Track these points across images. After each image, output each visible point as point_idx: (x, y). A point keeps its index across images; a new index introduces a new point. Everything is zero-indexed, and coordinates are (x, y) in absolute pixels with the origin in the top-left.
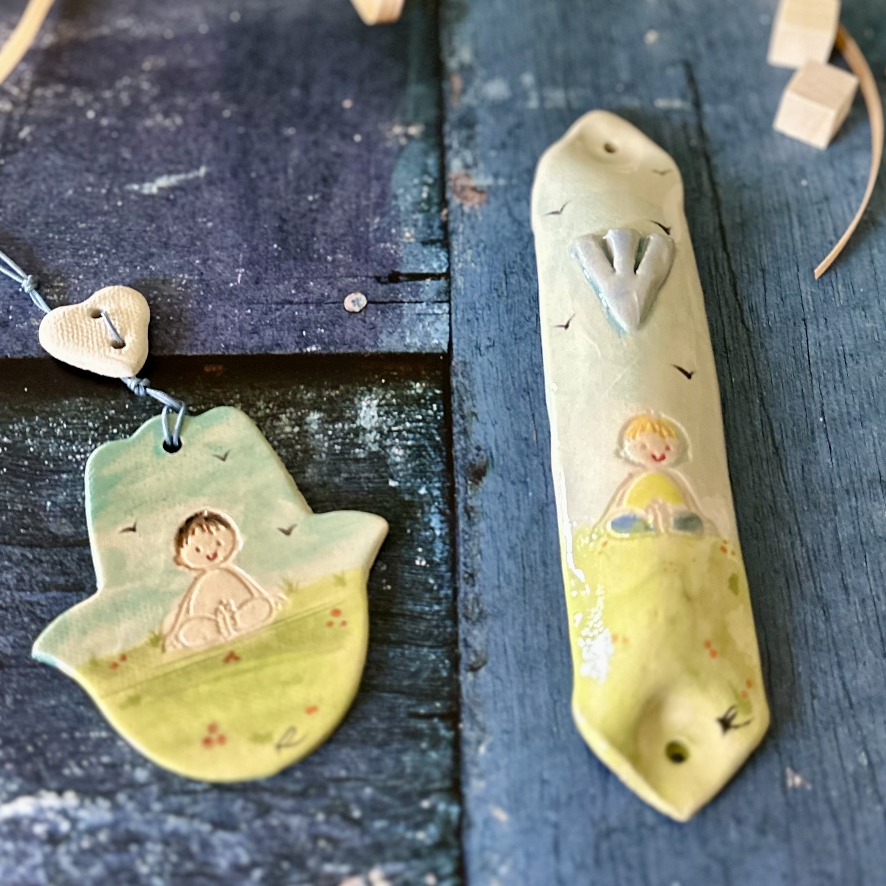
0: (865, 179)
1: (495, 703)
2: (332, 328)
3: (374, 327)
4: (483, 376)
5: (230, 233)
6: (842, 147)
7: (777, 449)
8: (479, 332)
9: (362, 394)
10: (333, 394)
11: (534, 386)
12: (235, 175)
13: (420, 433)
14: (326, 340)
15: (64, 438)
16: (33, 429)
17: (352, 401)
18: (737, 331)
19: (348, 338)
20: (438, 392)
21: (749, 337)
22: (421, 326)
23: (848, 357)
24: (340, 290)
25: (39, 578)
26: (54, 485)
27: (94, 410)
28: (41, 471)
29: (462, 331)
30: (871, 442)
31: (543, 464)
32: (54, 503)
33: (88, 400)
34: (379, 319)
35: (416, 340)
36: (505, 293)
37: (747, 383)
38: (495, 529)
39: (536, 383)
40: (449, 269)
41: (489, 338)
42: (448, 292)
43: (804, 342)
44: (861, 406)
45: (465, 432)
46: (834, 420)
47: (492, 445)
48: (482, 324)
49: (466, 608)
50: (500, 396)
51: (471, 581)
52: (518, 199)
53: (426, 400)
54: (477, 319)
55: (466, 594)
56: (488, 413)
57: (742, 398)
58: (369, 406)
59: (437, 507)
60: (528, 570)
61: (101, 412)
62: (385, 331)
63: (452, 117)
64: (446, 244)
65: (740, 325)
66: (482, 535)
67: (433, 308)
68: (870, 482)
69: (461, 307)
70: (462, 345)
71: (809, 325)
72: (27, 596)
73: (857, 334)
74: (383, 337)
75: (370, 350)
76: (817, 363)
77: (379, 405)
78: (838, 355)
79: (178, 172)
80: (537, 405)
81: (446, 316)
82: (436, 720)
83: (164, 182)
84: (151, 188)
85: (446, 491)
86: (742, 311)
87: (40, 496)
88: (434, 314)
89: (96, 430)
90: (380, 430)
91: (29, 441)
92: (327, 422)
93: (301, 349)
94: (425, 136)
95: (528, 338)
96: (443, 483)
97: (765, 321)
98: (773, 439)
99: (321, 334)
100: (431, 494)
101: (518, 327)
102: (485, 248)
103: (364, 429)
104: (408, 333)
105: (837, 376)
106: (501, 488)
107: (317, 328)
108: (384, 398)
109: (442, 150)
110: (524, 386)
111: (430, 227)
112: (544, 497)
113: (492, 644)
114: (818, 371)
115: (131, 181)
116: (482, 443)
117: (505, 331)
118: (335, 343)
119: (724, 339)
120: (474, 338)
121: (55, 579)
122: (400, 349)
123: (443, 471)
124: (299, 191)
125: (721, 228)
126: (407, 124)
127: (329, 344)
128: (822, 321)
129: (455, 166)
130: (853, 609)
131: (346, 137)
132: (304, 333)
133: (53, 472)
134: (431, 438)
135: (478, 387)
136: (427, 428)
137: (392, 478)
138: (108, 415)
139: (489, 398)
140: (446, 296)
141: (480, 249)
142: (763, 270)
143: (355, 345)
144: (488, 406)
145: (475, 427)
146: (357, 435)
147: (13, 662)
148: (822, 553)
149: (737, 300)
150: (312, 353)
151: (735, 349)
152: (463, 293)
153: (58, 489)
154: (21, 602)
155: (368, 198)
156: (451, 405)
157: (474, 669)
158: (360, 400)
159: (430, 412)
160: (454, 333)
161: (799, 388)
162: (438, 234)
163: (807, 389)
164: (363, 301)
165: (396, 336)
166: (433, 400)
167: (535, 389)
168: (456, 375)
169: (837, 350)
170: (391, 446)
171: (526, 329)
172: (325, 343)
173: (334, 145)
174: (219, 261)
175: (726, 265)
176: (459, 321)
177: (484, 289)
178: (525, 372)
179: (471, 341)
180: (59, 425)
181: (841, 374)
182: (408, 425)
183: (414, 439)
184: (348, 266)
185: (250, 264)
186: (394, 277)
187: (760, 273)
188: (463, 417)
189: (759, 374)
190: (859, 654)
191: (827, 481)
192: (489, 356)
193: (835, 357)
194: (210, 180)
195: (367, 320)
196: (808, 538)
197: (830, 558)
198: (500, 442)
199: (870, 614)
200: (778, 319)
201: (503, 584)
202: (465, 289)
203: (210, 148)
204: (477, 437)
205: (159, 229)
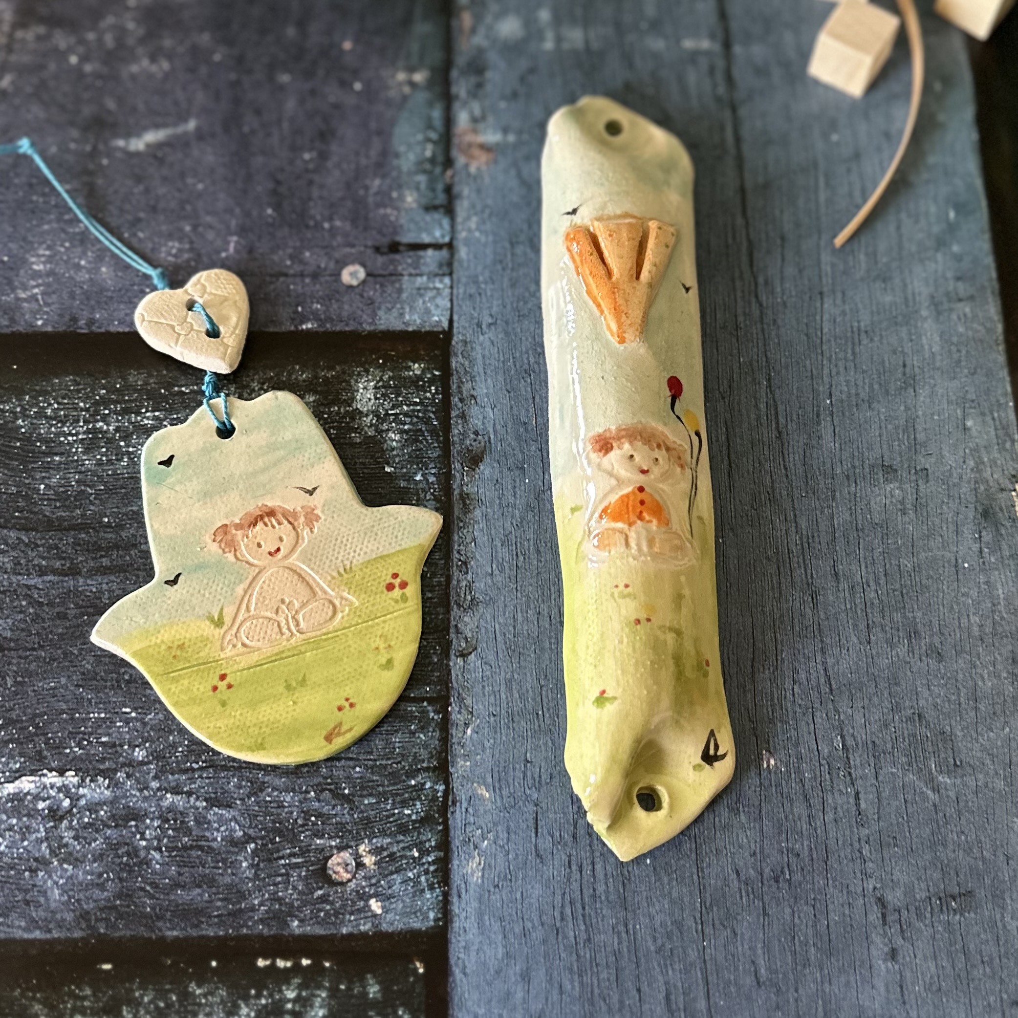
0: (901, 132)
1: (483, 687)
2: (328, 303)
3: (372, 303)
4: (484, 357)
5: (222, 196)
6: (880, 95)
7: (780, 433)
8: (481, 308)
9: (359, 375)
10: (329, 375)
11: (536, 366)
12: (226, 129)
13: (417, 417)
14: (323, 317)
15: (54, 419)
16: (24, 409)
17: (348, 383)
18: (750, 307)
19: (345, 314)
20: (437, 373)
21: (761, 312)
22: (421, 301)
23: (863, 336)
24: (337, 262)
25: (36, 562)
26: (47, 467)
27: (85, 389)
28: (33, 453)
29: (464, 308)
30: (877, 425)
31: (541, 450)
32: (46, 485)
33: (78, 379)
34: (378, 294)
35: (415, 317)
36: (510, 265)
37: (755, 364)
38: (489, 517)
39: (539, 364)
40: (452, 239)
41: (491, 315)
42: (450, 264)
43: (818, 318)
44: (871, 386)
45: (463, 416)
46: (842, 401)
47: (491, 430)
48: (484, 300)
49: (459, 595)
50: (500, 378)
51: (464, 569)
52: (527, 158)
53: (424, 382)
54: (480, 294)
55: (458, 581)
56: (487, 395)
57: (749, 379)
58: (365, 388)
59: (432, 494)
60: (521, 558)
61: (92, 391)
62: (383, 307)
63: (461, 60)
64: (449, 210)
65: (753, 300)
66: (478, 522)
67: (434, 282)
68: (872, 467)
69: (464, 280)
70: (464, 323)
71: (826, 300)
72: (24, 580)
73: (874, 308)
74: (381, 313)
75: (368, 328)
76: (829, 341)
77: (376, 388)
78: (853, 332)
79: (164, 125)
80: (538, 388)
81: (447, 291)
82: (425, 704)
83: (151, 137)
84: (138, 144)
85: (442, 477)
86: (756, 284)
87: (34, 479)
88: (435, 288)
89: (87, 410)
90: (376, 414)
91: (20, 422)
92: (322, 404)
93: (296, 326)
94: (430, 84)
95: (532, 315)
96: (440, 469)
97: (780, 295)
98: (777, 423)
99: (317, 310)
100: (427, 480)
101: (521, 303)
102: (491, 215)
103: (361, 412)
104: (407, 310)
105: (850, 356)
106: (497, 475)
107: (312, 303)
108: (381, 379)
109: (448, 99)
110: (526, 367)
111: (433, 190)
112: (541, 484)
113: (483, 630)
114: (830, 349)
115: (117, 136)
116: (480, 426)
117: (509, 307)
118: (331, 320)
119: (736, 316)
120: (476, 315)
121: (52, 563)
122: (398, 326)
123: (439, 456)
124: (295, 149)
125: (742, 190)
126: (411, 69)
127: (326, 320)
128: (839, 295)
129: (463, 119)
130: (842, 595)
131: (345, 85)
132: (300, 309)
133: (46, 454)
134: (428, 422)
135: (479, 368)
136: (425, 412)
137: (388, 464)
138: (98, 395)
139: (489, 380)
140: (448, 268)
141: (486, 215)
142: (783, 238)
143: (351, 322)
144: (487, 388)
145: (474, 410)
146: (353, 419)
147: (12, 644)
148: (817, 539)
149: (752, 272)
150: (308, 330)
151: (746, 326)
152: (465, 264)
153: (51, 471)
154: (18, 585)
155: (367, 157)
156: (450, 388)
157: (463, 655)
158: (357, 381)
159: (428, 394)
160: (456, 309)
161: (809, 369)
162: (441, 198)
163: (817, 369)
164: (362, 274)
165: (395, 313)
166: (432, 382)
167: (537, 371)
168: (456, 355)
169: (852, 327)
170: (388, 430)
171: (530, 305)
172: (321, 320)
173: (333, 94)
174: (211, 227)
175: (744, 232)
176: (461, 296)
177: (489, 260)
178: (527, 352)
179: (472, 318)
180: (50, 405)
181: (854, 353)
182: (405, 408)
183: (411, 423)
184: (346, 235)
185: (242, 231)
186: (394, 248)
187: (779, 241)
188: (462, 400)
189: (769, 354)
190: (843, 641)
191: (828, 465)
192: (490, 334)
193: (849, 334)
194: (200, 135)
195: (365, 295)
196: (803, 524)
197: (824, 545)
198: (498, 427)
199: (858, 601)
200: (794, 293)
201: (496, 572)
202: (469, 261)
203: (200, 97)
204: (476, 420)
205: (147, 191)
